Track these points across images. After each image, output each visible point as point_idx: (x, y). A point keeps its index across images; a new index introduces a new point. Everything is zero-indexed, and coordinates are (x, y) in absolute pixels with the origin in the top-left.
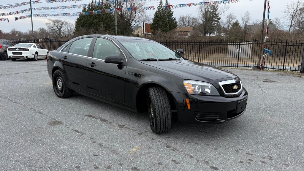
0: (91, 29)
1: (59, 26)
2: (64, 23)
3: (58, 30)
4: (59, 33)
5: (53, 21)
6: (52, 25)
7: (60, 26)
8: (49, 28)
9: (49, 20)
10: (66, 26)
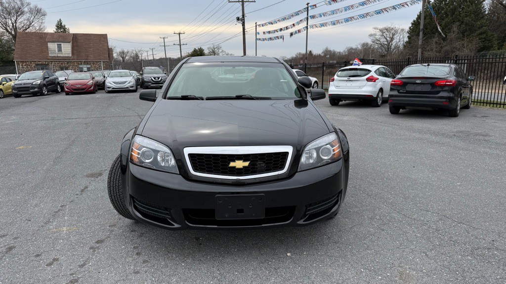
0: (434, 37)
1: (390, 38)
2: (399, 30)
3: (386, 43)
4: (388, 48)
5: (381, 30)
6: (378, 37)
7: (391, 36)
8: (374, 42)
9: (375, 28)
10: (401, 37)
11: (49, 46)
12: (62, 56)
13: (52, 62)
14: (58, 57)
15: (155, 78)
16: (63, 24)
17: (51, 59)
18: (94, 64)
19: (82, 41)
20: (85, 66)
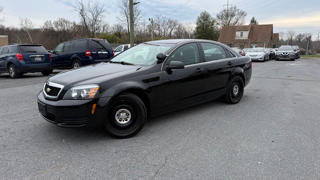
11: (236, 33)
12: (242, 39)
13: (236, 43)
14: (240, 40)
15: (284, 53)
16: (255, 20)
17: (236, 41)
18: (260, 44)
19: (256, 30)
20: (254, 45)
